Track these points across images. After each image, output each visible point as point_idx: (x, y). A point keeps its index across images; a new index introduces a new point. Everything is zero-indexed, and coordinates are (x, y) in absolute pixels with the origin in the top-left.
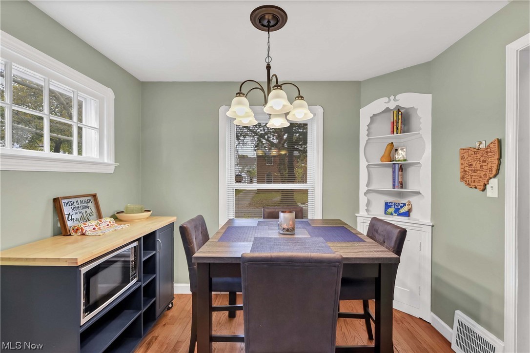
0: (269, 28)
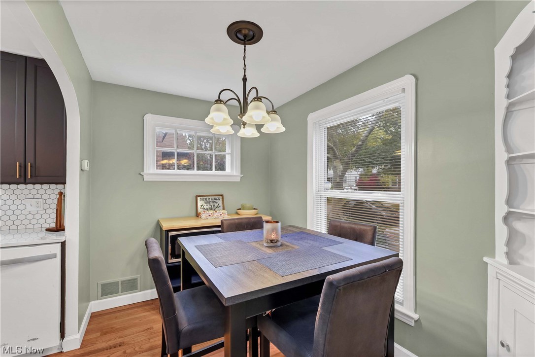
0: (245, 42)
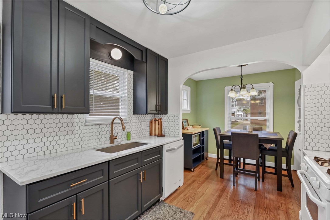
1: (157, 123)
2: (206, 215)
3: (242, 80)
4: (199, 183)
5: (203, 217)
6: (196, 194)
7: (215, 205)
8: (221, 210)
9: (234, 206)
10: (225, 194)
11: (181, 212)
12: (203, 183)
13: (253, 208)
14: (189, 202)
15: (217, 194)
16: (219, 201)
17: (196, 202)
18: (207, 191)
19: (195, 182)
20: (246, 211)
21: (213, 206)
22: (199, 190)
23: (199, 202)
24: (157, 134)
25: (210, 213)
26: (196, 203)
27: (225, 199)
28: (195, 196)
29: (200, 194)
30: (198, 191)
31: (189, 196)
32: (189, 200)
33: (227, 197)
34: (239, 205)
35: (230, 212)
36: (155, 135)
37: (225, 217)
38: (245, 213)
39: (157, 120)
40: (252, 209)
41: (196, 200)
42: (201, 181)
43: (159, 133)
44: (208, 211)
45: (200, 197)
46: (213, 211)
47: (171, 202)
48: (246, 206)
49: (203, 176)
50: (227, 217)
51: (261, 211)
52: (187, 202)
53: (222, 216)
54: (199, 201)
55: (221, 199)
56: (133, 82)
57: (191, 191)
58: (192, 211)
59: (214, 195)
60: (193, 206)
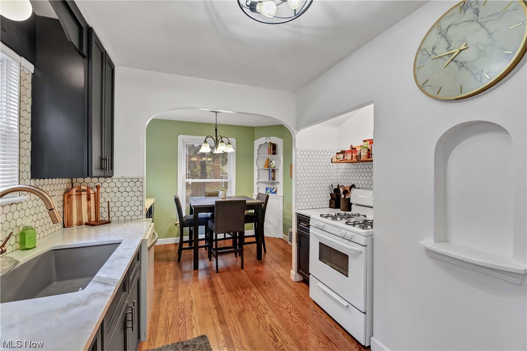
1: (84, 197)
2: (221, 327)
3: (216, 130)
4: (171, 289)
5: (220, 333)
6: (182, 307)
7: (218, 308)
8: (230, 310)
9: (239, 297)
10: (217, 288)
11: (186, 346)
12: (176, 287)
13: (256, 288)
14: (182, 325)
15: (209, 293)
16: (218, 299)
17: (193, 318)
18: (192, 295)
19: (164, 291)
20: (253, 295)
21: (217, 311)
22: (181, 300)
23: (195, 316)
24: (85, 219)
25: (223, 322)
26: (193, 320)
27: (223, 294)
28: (183, 311)
29: (188, 305)
30: (179, 301)
31: (173, 316)
32: (180, 322)
33: (223, 291)
34: (242, 293)
35: (241, 306)
36: (80, 223)
37: (242, 315)
38: (253, 298)
39: (84, 191)
40: (255, 290)
41: (191, 316)
42: (172, 286)
43: (90, 219)
44: (218, 320)
45: (192, 308)
46: (223, 316)
47: (152, 344)
48: (249, 291)
49: (167, 277)
50: (244, 314)
51: (265, 288)
52: (179, 326)
53: (238, 317)
54: (194, 314)
55: (219, 296)
56: (32, 92)
57: (171, 307)
58: (200, 335)
59: (207, 296)
60: (193, 327)
